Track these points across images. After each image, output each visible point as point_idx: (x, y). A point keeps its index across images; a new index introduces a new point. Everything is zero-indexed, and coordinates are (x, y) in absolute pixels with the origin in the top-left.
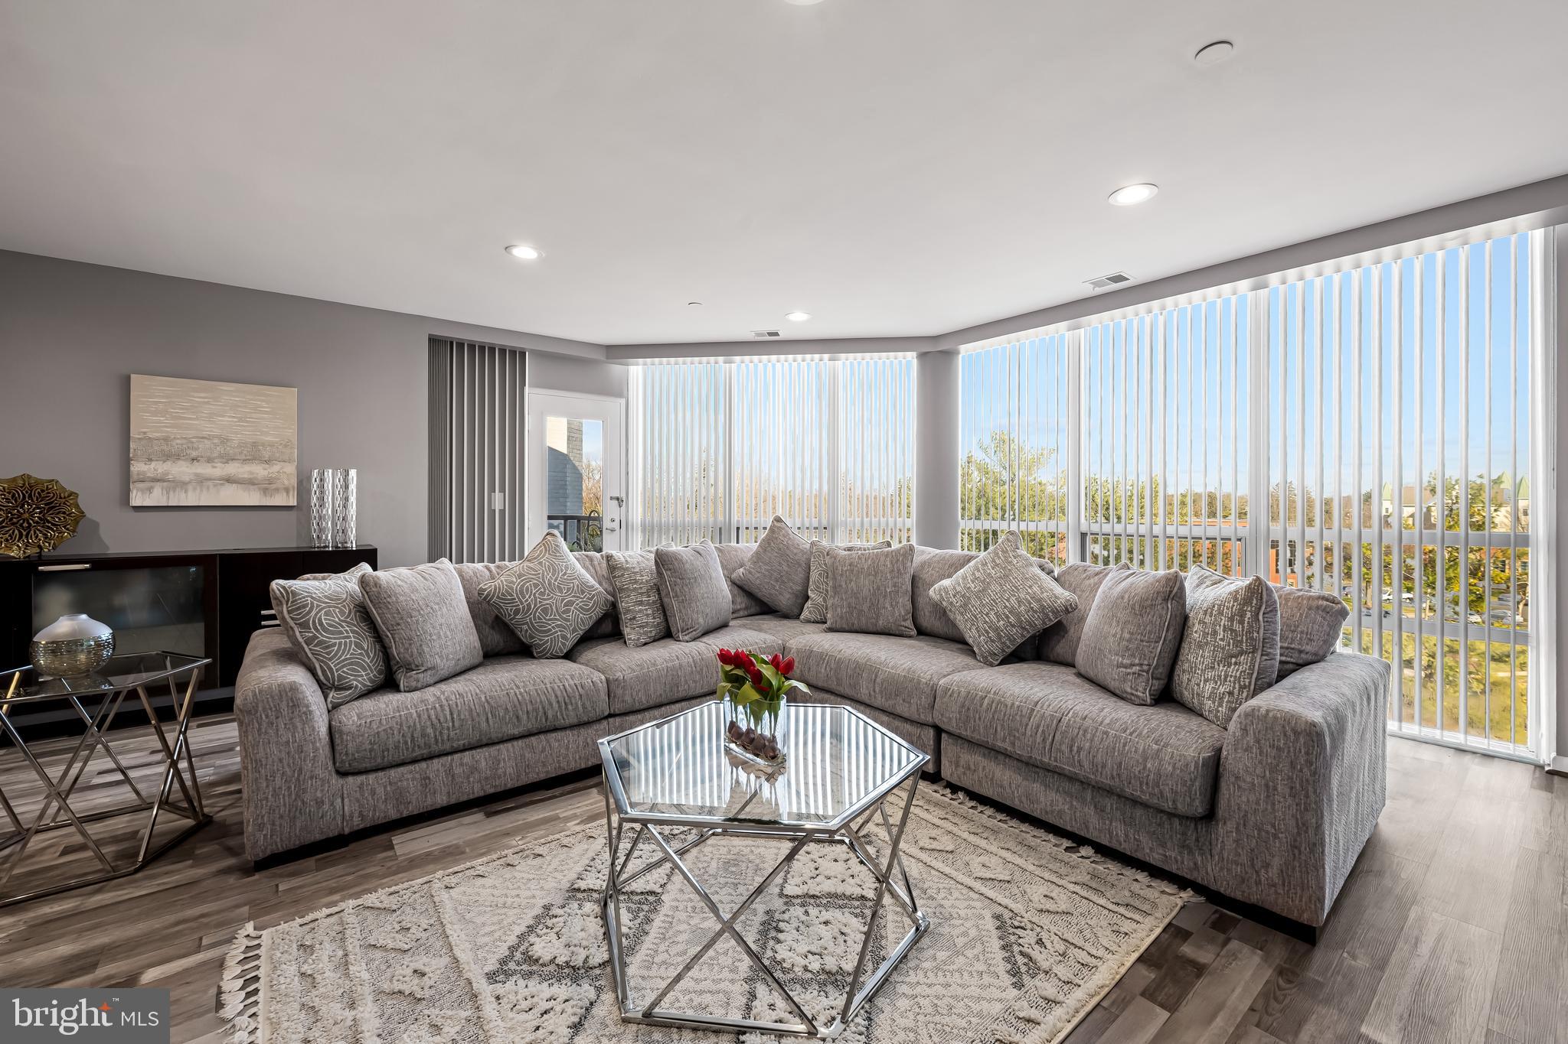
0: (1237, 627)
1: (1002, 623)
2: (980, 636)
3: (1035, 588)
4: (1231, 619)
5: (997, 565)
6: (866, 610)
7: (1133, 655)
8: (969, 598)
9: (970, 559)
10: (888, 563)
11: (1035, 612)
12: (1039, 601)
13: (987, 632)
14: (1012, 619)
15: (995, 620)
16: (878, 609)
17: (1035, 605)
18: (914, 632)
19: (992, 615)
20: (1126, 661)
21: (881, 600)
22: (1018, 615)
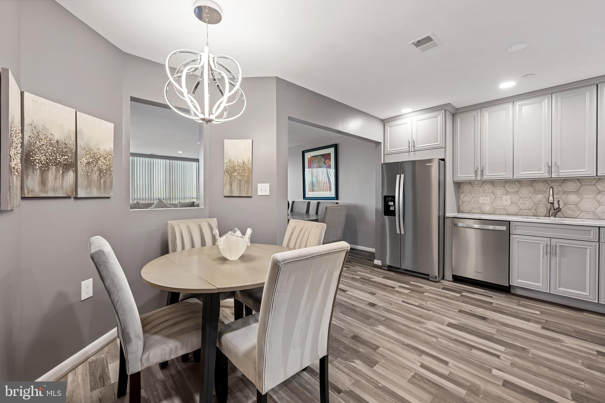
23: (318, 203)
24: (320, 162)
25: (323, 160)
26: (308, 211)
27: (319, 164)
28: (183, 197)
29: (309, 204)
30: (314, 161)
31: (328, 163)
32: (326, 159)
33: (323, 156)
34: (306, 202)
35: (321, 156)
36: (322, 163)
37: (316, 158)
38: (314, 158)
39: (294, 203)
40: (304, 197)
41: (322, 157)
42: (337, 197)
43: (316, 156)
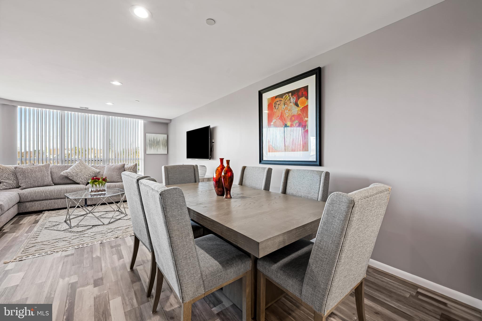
0: (134, 169)
1: (87, 177)
2: (82, 180)
3: (92, 169)
4: (133, 169)
5: (82, 166)
6: (40, 181)
7: (119, 176)
8: (78, 173)
9: (71, 166)
10: (44, 168)
11: (94, 174)
12: (94, 171)
13: (84, 179)
14: (89, 176)
15: (86, 176)
16: (44, 180)
17: (93, 172)
18: (54, 184)
19: (85, 175)
20: (118, 177)
21: (45, 178)
22: (90, 175)
23: (287, 172)
24: (287, 105)
25: (293, 100)
26: (267, 187)
27: (286, 107)
28: (125, 158)
29: (270, 171)
30: (278, 103)
31: (303, 103)
32: (298, 98)
33: (293, 93)
34: (264, 168)
35: (290, 94)
36: (292, 104)
37: (281, 99)
38: (278, 99)
39: (245, 170)
40: (261, 160)
41: (292, 95)
42: (320, 162)
43: (281, 96)
